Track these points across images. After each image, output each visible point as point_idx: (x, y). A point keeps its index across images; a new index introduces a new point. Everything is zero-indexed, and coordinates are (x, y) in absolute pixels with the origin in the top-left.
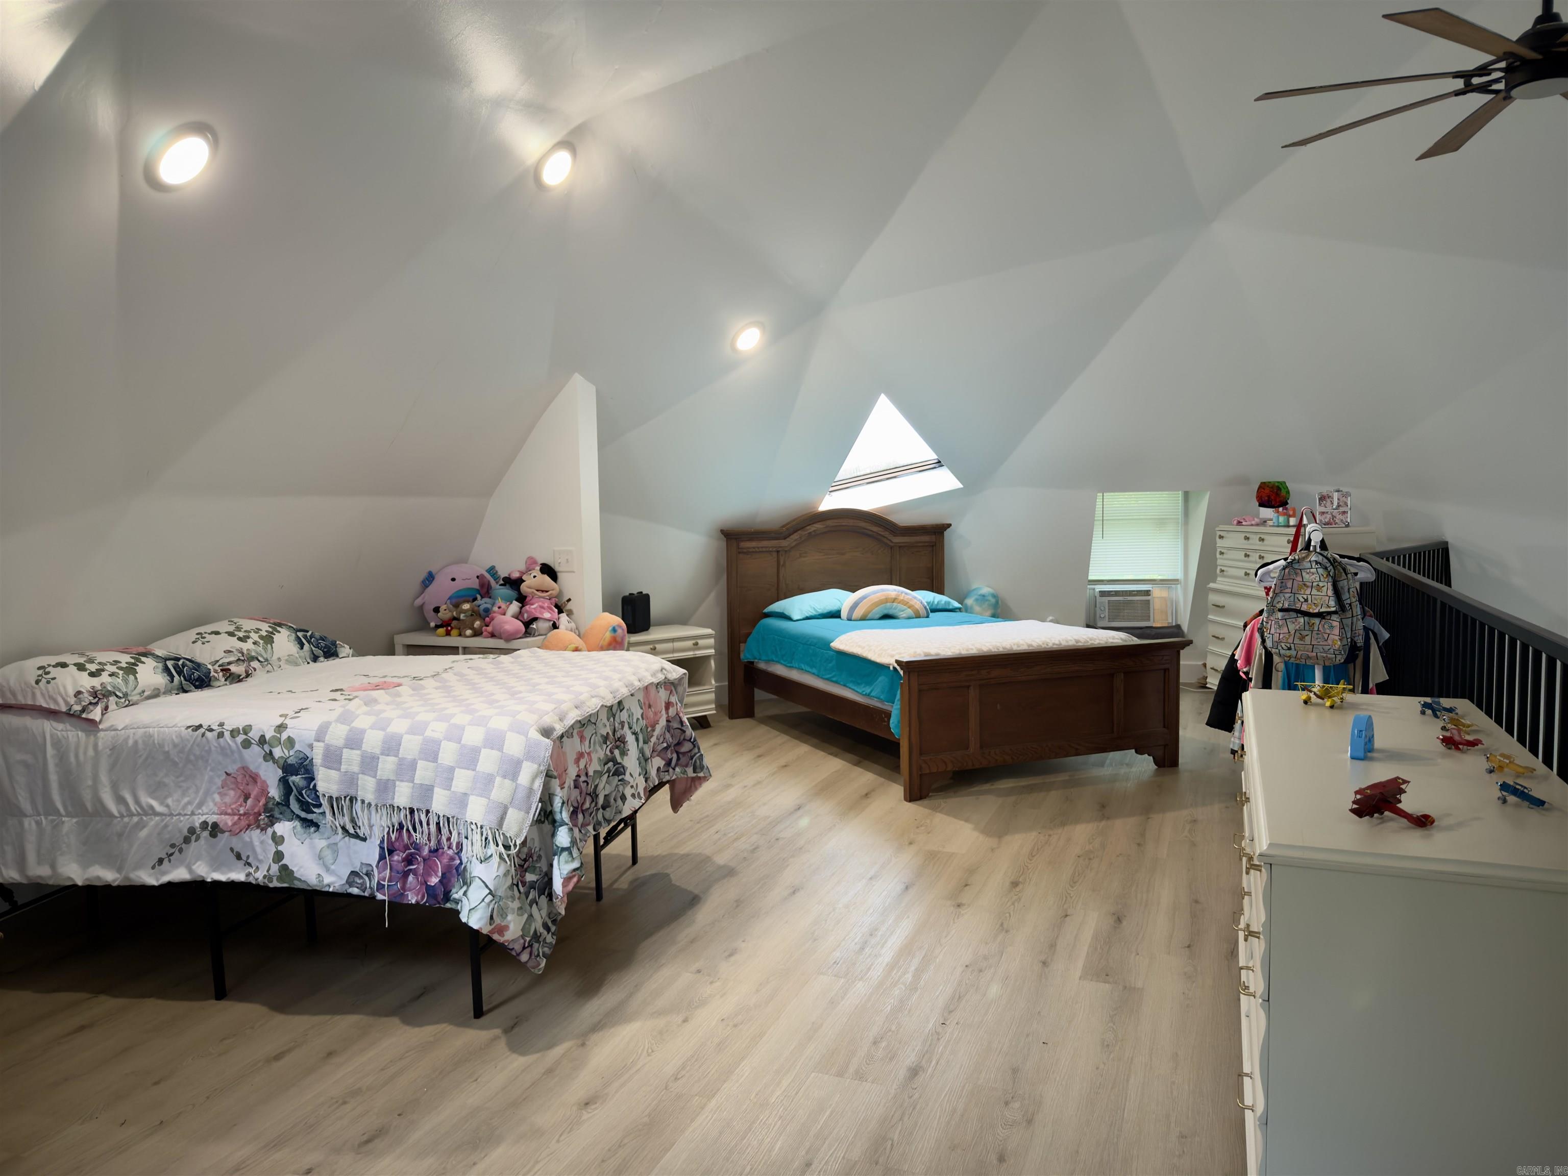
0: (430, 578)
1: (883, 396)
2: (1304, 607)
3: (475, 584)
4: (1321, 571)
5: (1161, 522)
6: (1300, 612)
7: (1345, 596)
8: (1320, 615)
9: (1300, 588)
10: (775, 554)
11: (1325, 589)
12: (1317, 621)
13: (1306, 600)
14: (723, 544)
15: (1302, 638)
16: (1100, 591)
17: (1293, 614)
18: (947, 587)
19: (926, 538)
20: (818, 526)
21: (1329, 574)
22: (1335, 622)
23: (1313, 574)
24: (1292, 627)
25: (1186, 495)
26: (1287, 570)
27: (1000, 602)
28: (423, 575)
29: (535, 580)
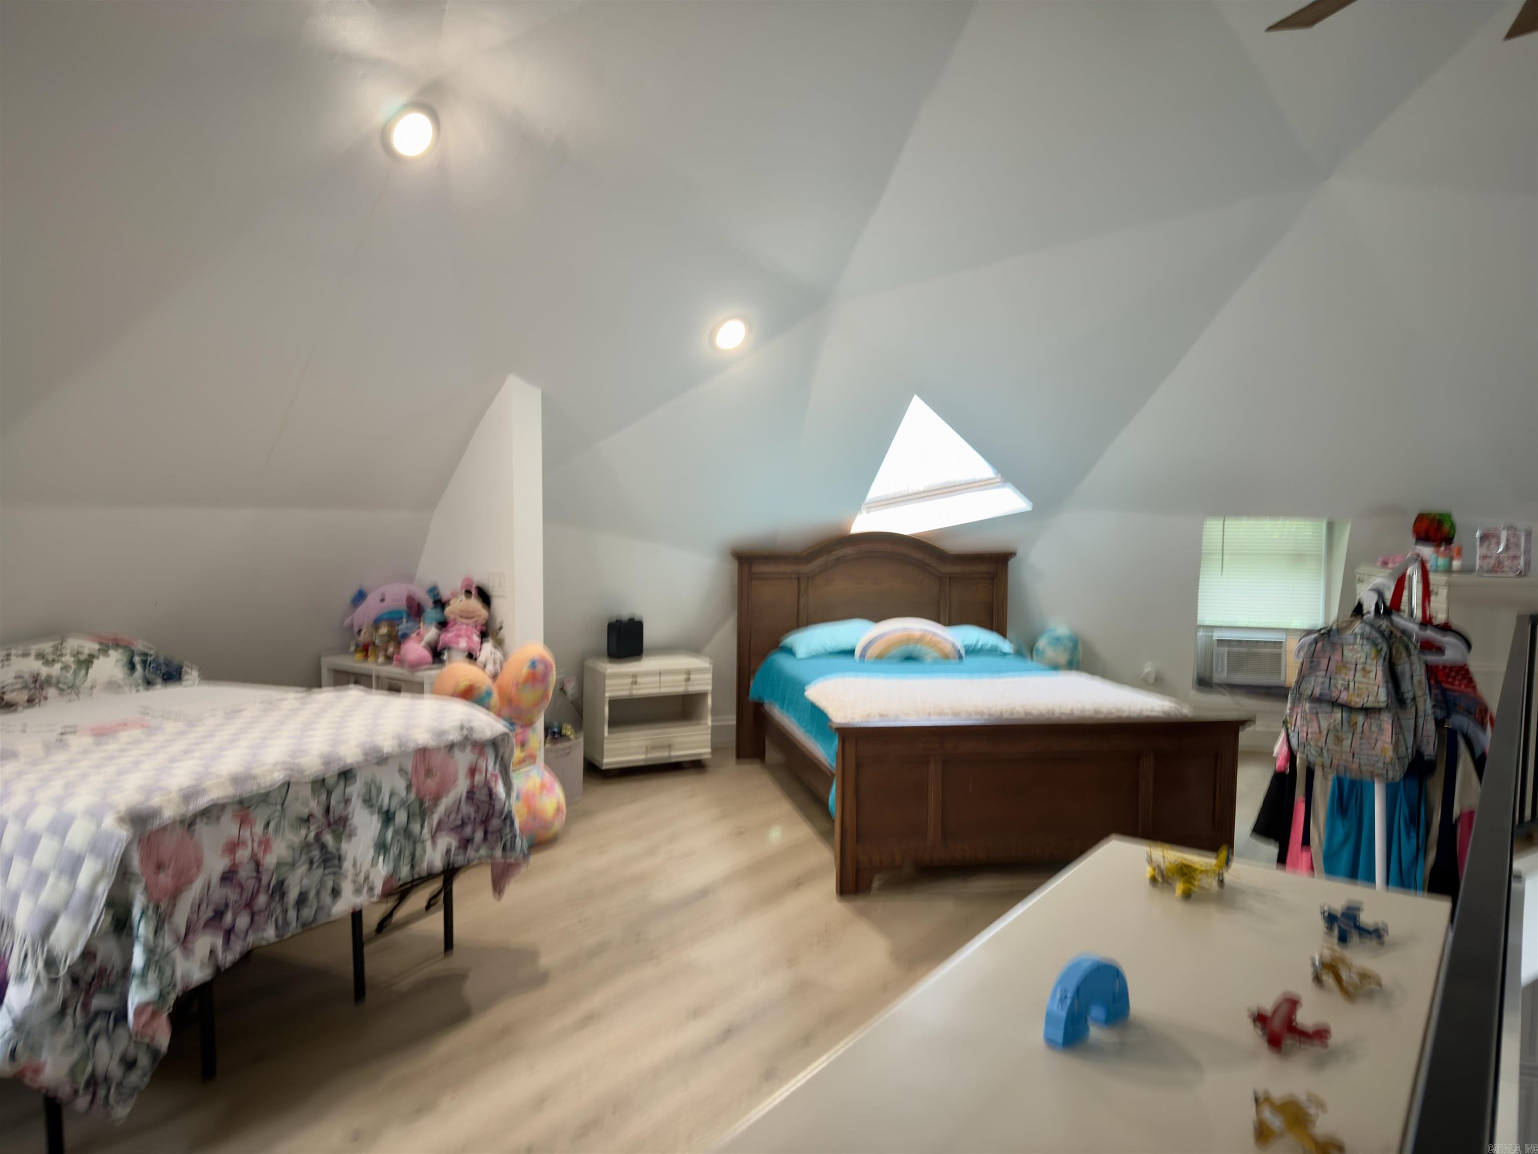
0: (361, 596)
1: (916, 397)
2: (1344, 697)
3: (402, 605)
4: (1367, 648)
5: (1298, 558)
6: (1335, 704)
7: (1406, 686)
8: (1367, 711)
9: (1338, 670)
10: (795, 582)
11: (1372, 675)
12: (1360, 719)
13: (1347, 688)
14: (735, 565)
15: (1339, 740)
16: (1218, 640)
17: (1326, 708)
18: (1011, 629)
19: (983, 568)
20: (848, 551)
21: (1379, 651)
22: (1386, 720)
23: (1358, 652)
24: (1324, 725)
25: (1330, 527)
26: (1319, 645)
27: (1080, 648)
28: (353, 591)
29: (459, 605)
